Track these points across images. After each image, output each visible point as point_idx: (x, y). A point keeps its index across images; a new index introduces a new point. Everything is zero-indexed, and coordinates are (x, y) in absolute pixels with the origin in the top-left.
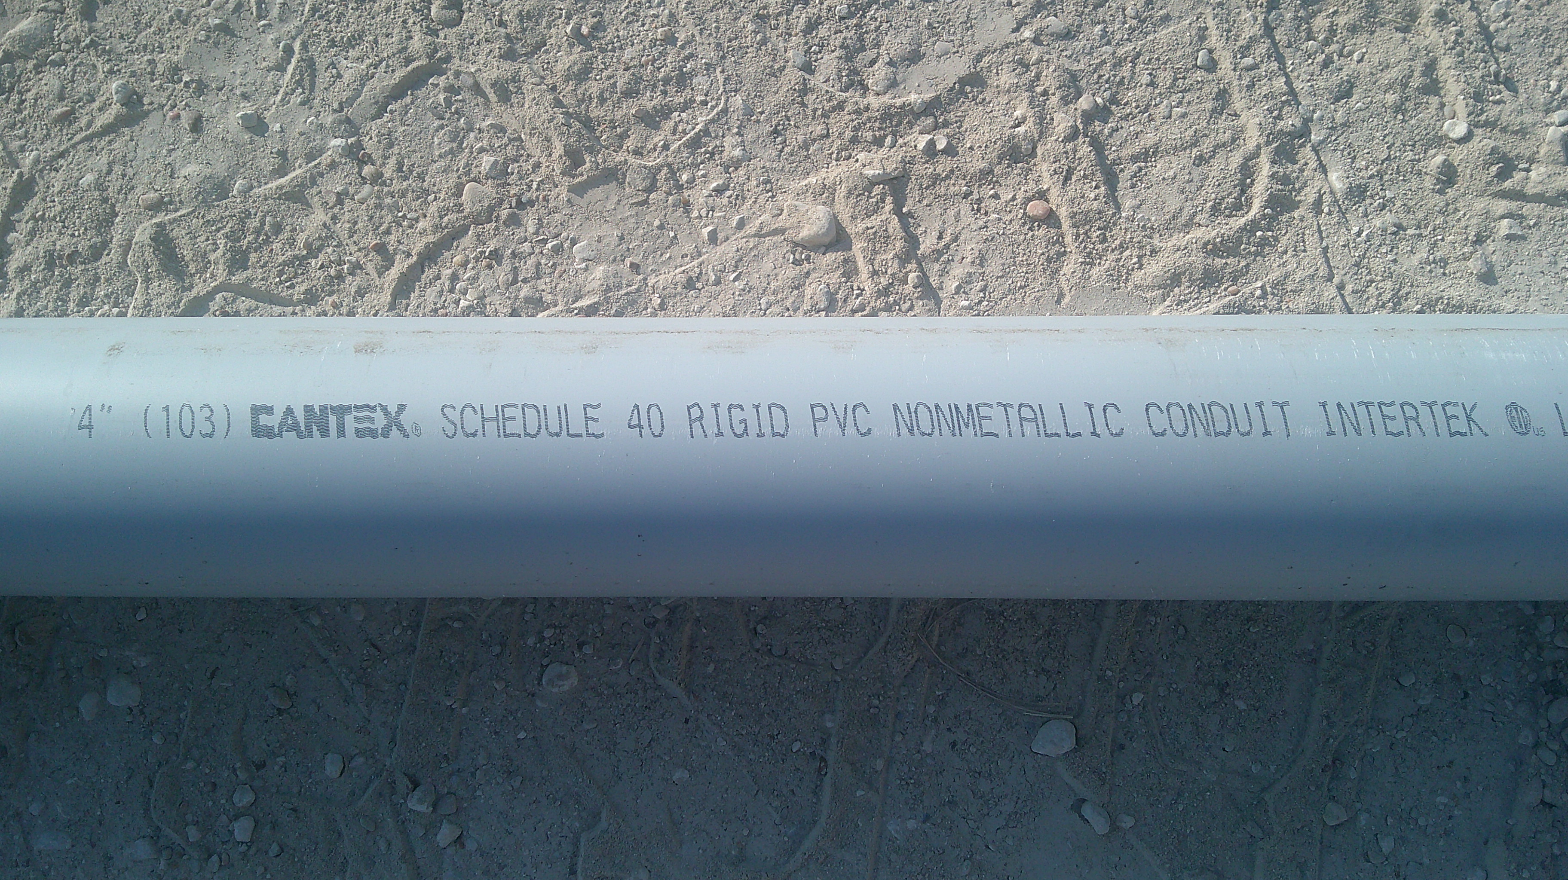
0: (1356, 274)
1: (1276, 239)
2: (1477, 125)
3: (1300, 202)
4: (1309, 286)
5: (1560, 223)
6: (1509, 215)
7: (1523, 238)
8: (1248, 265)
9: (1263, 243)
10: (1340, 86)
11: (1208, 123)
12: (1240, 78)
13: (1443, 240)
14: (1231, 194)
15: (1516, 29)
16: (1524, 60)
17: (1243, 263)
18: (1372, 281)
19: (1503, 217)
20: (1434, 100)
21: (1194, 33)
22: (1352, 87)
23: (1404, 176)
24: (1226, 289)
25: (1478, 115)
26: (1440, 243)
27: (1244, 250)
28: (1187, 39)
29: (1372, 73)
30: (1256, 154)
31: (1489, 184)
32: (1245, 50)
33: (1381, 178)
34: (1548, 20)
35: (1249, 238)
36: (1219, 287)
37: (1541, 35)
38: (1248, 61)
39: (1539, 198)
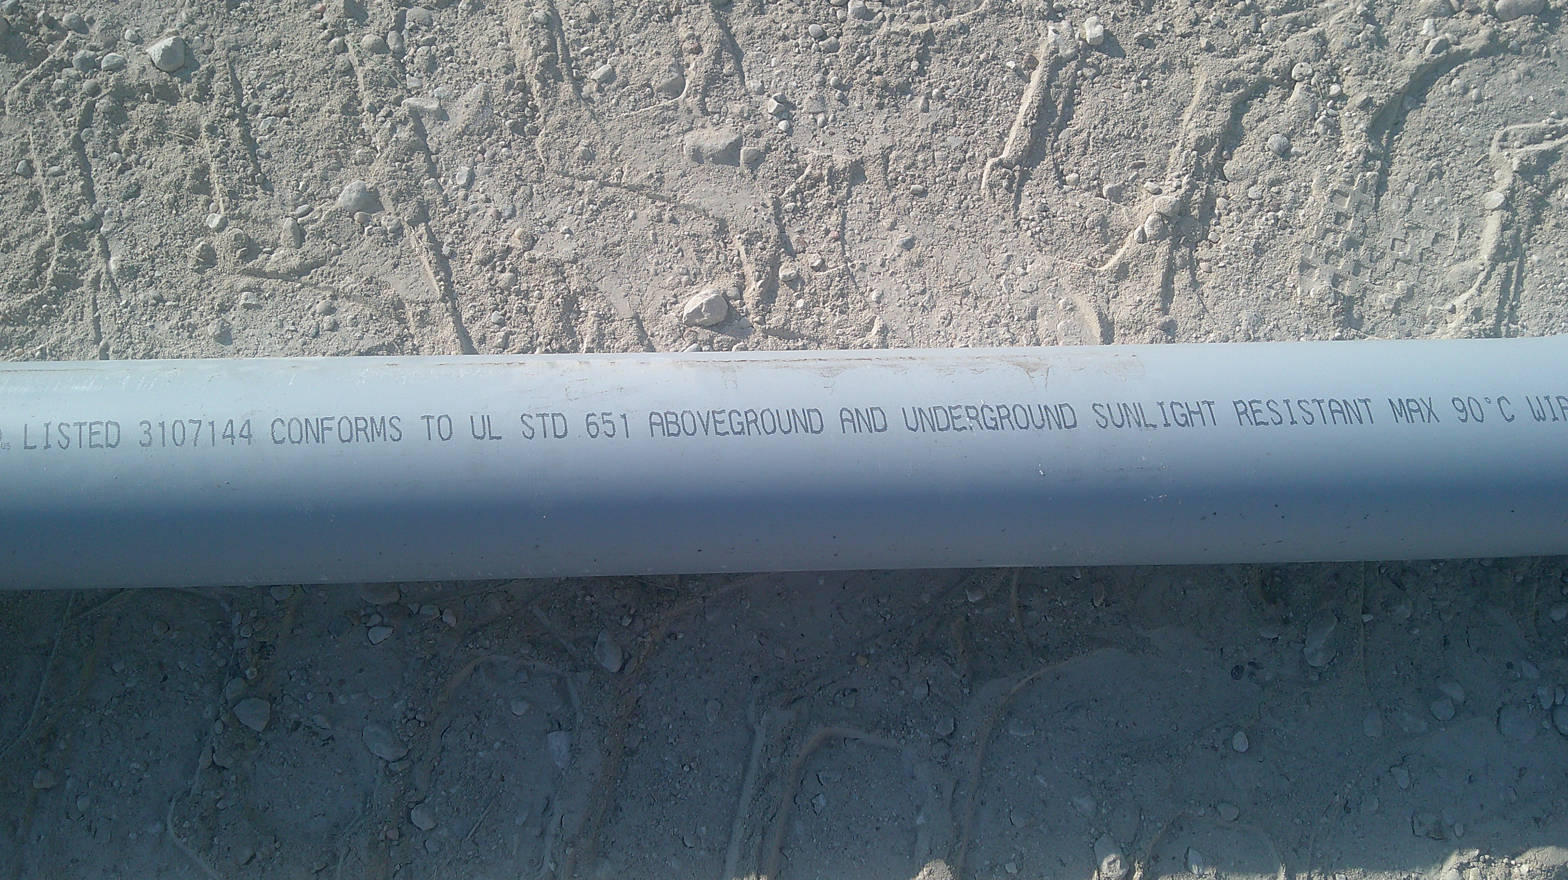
0: (119, 338)
1: (61, 311)
2: (232, 218)
3: (83, 280)
4: (77, 348)
5: (291, 294)
6: (248, 289)
7: (260, 307)
8: (34, 332)
9: (50, 313)
10: (128, 188)
11: (18, 219)
12: (47, 182)
13: (196, 309)
14: (27, 275)
15: (277, 141)
16: (282, 165)
17: (30, 330)
18: (131, 343)
19: (243, 291)
20: (202, 198)
21: (16, 147)
22: (139, 189)
23: (172, 259)
24: (13, 351)
25: (233, 210)
26: (193, 312)
27: (31, 319)
28: (10, 152)
29: (155, 177)
30: (51, 244)
31: (236, 264)
32: (53, 161)
33: (153, 261)
34: (304, 133)
35: (35, 311)
36: (8, 349)
37: (297, 145)
38: (55, 169)
39: (275, 275)
